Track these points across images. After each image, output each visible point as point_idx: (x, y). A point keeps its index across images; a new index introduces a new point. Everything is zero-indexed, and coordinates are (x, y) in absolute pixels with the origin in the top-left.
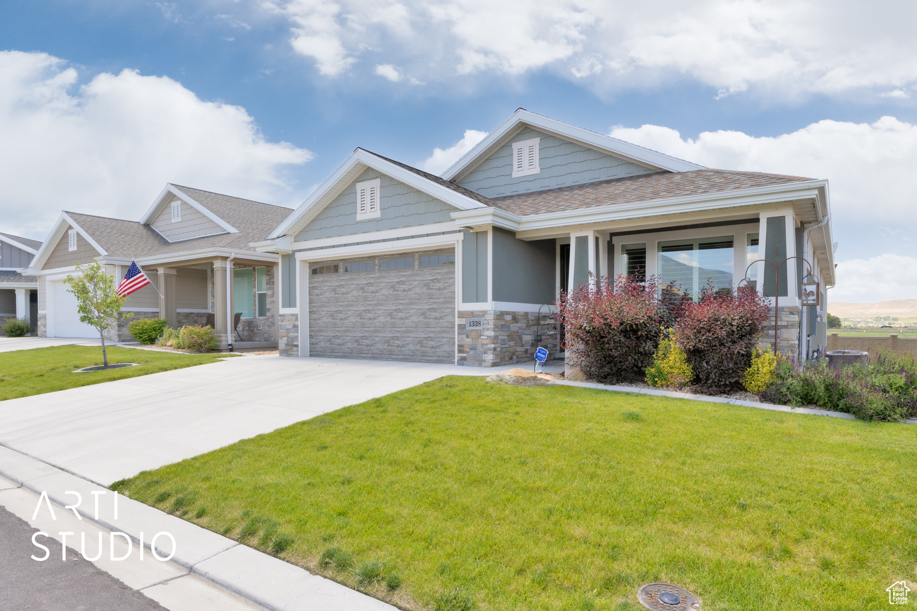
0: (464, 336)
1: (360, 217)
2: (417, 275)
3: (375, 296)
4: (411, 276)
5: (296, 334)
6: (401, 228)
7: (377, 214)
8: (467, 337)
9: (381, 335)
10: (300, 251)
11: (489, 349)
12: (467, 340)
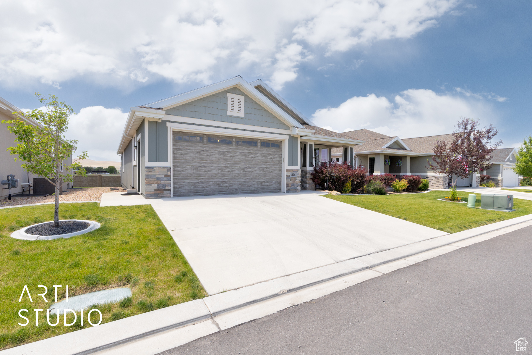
0: (289, 180)
1: (229, 113)
2: (259, 150)
3: (233, 159)
4: (256, 150)
5: (169, 182)
6: (257, 126)
7: (242, 115)
8: (290, 180)
9: (237, 180)
10: (169, 121)
11: (299, 185)
12: (291, 181)
